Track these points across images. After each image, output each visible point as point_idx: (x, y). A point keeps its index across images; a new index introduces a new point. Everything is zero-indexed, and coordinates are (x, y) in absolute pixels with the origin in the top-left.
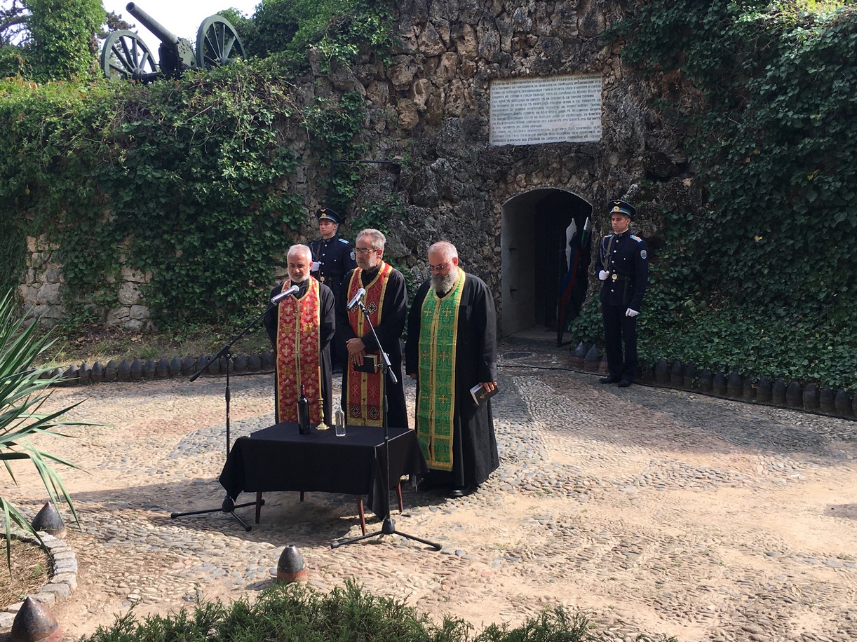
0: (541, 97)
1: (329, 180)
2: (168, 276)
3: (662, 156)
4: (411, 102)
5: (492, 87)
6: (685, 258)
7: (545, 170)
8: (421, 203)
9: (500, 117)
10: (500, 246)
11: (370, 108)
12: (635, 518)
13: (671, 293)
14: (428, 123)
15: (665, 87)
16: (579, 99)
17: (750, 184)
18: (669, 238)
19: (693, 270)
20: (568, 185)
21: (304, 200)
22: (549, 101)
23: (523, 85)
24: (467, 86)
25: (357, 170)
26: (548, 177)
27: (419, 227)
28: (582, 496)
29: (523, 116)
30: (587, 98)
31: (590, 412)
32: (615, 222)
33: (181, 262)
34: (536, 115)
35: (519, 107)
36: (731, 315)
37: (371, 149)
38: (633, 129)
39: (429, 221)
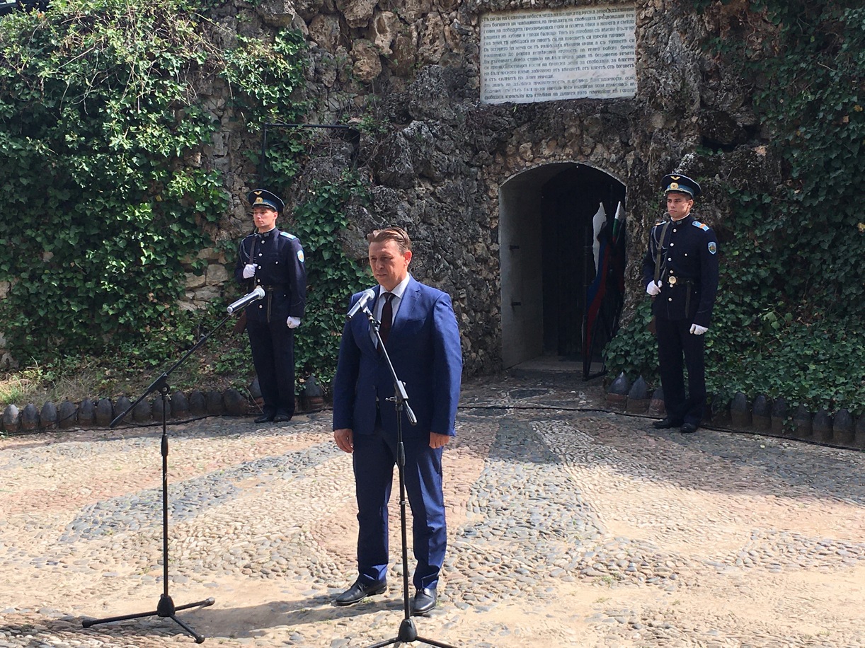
0: (551, 37)
1: (260, 152)
2: (33, 288)
3: (723, 115)
4: (371, 44)
5: (482, 24)
6: (762, 256)
7: (559, 137)
8: (392, 182)
9: (494, 64)
10: (497, 243)
11: (314, 51)
12: (749, 611)
13: (742, 304)
14: (394, 74)
15: (724, 22)
16: (604, 39)
17: (850, 152)
18: (738, 228)
19: (773, 271)
20: (592, 158)
21: (224, 181)
22: (563, 43)
23: (526, 20)
24: (448, 22)
25: (299, 138)
26: (564, 147)
27: (389, 215)
28: (668, 581)
29: (527, 62)
30: (615, 38)
31: (650, 467)
32: (672, 204)
33: (51, 268)
34: (544, 61)
35: (521, 51)
36: (829, 331)
37: (316, 109)
38: (684, 79)
39: (403, 208)
